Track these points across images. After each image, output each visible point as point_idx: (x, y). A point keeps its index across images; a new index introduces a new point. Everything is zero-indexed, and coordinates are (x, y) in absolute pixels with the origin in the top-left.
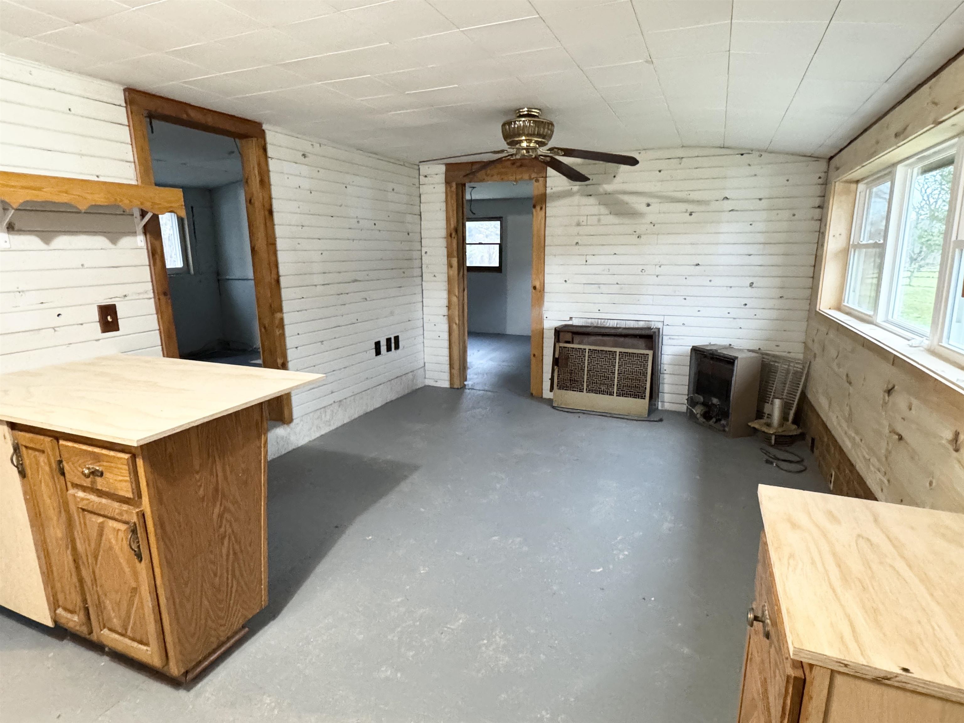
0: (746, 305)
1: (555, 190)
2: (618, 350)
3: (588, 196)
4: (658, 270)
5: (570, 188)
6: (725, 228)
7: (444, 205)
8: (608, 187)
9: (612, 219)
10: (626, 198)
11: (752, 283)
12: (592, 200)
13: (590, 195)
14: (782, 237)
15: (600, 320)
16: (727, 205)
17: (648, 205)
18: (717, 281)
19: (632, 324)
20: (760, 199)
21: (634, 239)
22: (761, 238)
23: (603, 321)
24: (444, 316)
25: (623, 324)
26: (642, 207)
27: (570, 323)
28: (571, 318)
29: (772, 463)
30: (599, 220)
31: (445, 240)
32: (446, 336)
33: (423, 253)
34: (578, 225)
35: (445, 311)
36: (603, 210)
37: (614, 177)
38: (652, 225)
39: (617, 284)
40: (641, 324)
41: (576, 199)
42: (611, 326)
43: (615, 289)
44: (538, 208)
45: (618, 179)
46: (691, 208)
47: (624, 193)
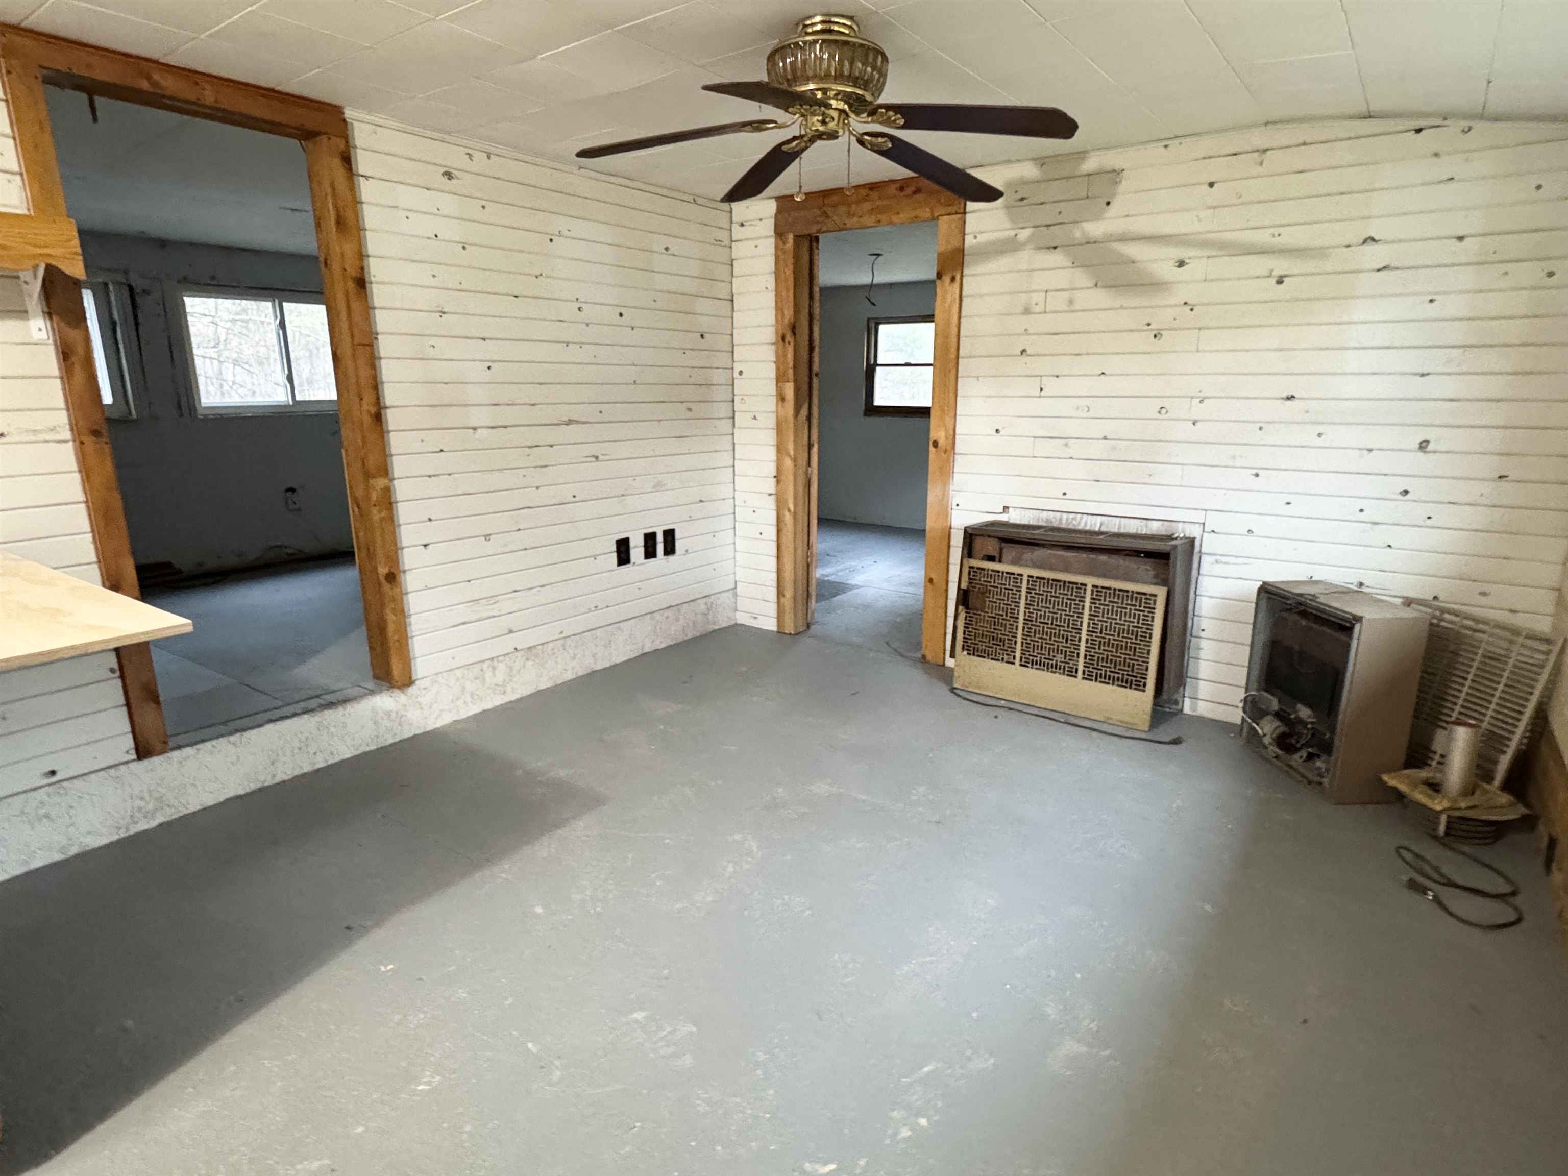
0: (1406, 492)
1: (982, 238)
2: (1090, 581)
3: (1049, 248)
4: (1197, 410)
5: (1013, 233)
6: (1361, 311)
7: (772, 278)
8: (1095, 229)
9: (1101, 297)
10: (1132, 250)
11: (1428, 442)
12: (1057, 258)
13: (1055, 248)
14: (1512, 330)
15: (1065, 515)
16: (1374, 255)
17: (1181, 264)
18: (1334, 435)
19: (1132, 527)
20: (1460, 239)
21: (1145, 340)
22: (1456, 333)
23: (1071, 516)
24: (770, 495)
25: (1113, 526)
26: (1165, 270)
27: (1004, 518)
28: (1006, 509)
29: (1423, 890)
30: (1071, 302)
31: (773, 347)
32: (772, 533)
33: (736, 375)
34: (1027, 311)
35: (770, 486)
36: (1081, 278)
37: (1108, 203)
38: (1188, 308)
39: (1105, 438)
40: (1154, 528)
41: (1025, 258)
42: (1088, 528)
43: (1098, 449)
44: (947, 279)
45: (1113, 210)
46: (1281, 266)
47: (1124, 238)
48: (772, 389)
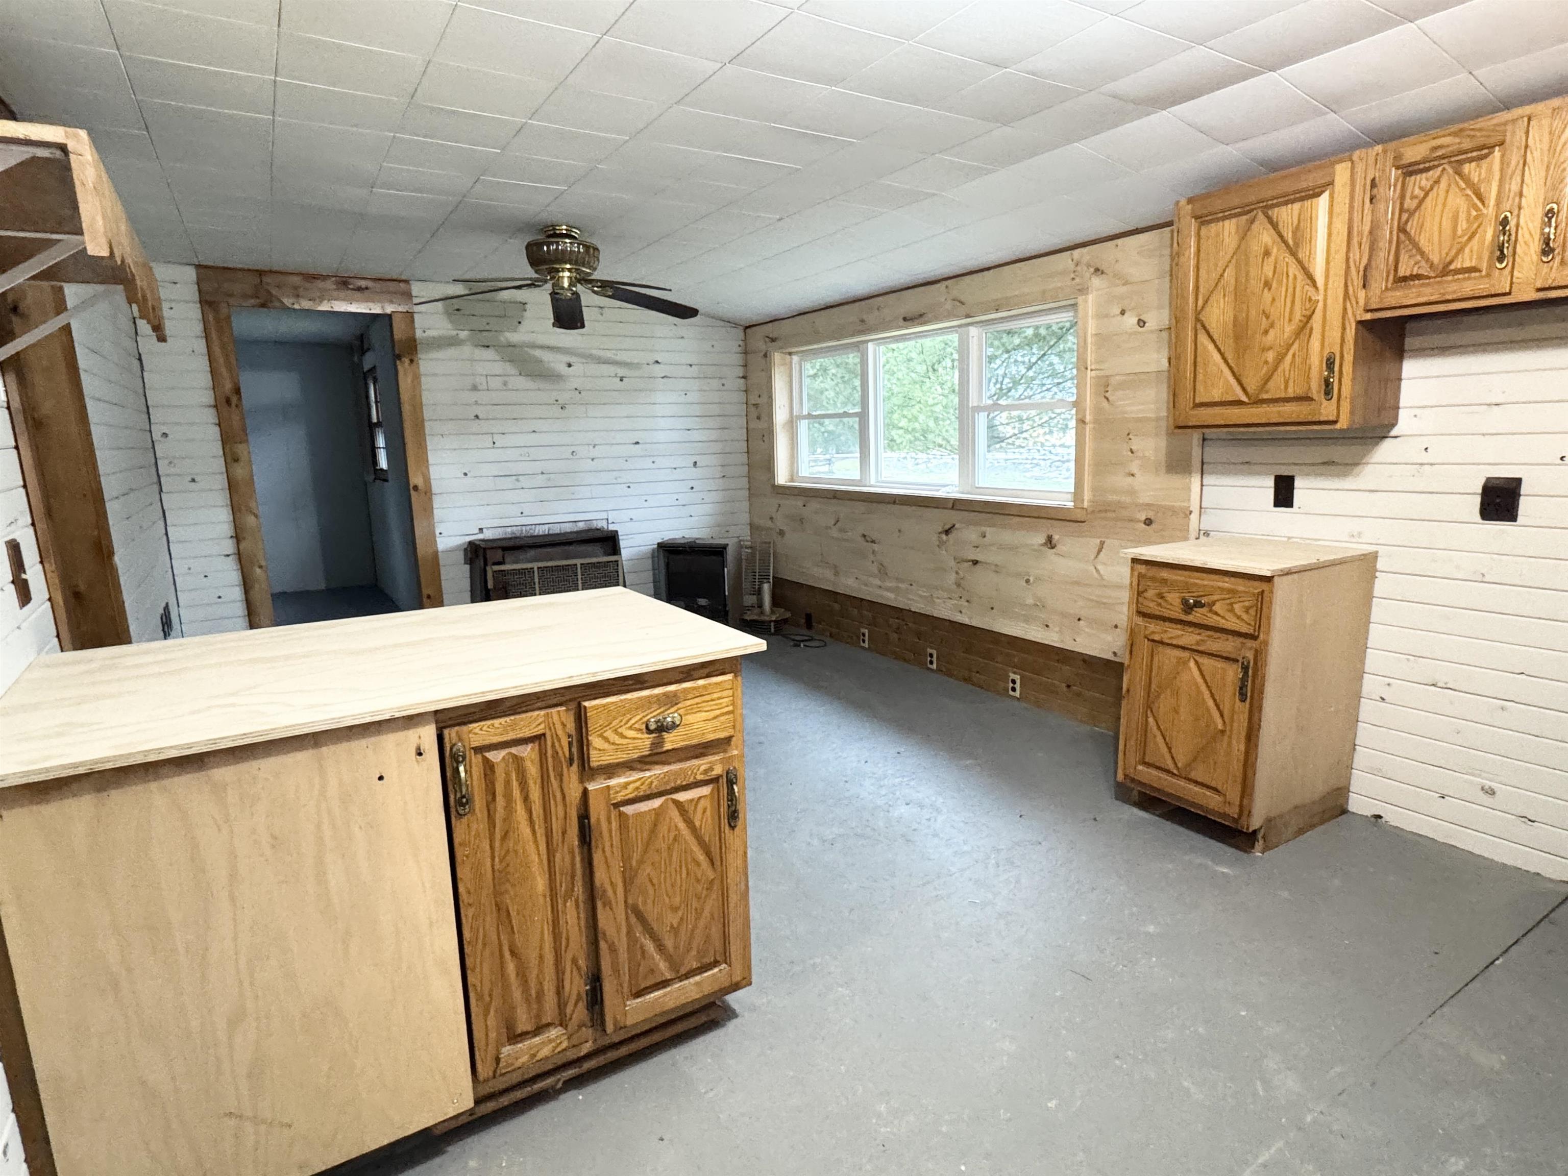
0: (692, 488)
1: (430, 333)
2: (578, 562)
3: (484, 346)
4: (595, 452)
5: (454, 333)
6: (659, 397)
7: (201, 346)
8: (514, 337)
9: (521, 382)
10: (538, 353)
11: (695, 463)
12: (490, 354)
13: (488, 347)
14: (715, 409)
15: (524, 528)
16: (658, 370)
17: (570, 365)
18: (662, 462)
19: (568, 528)
20: (691, 365)
21: (556, 410)
22: (697, 410)
23: (528, 528)
24: (228, 556)
25: (556, 529)
26: (562, 369)
27: (481, 536)
28: (481, 530)
29: (799, 646)
30: (505, 384)
31: (213, 411)
32: (237, 593)
33: (157, 436)
34: (475, 388)
35: (229, 546)
36: (509, 368)
37: (520, 323)
38: (577, 392)
39: (542, 473)
40: (581, 526)
41: (467, 350)
42: (541, 533)
43: (540, 480)
44: (406, 361)
45: (522, 328)
46: (621, 372)
47: (534, 346)
48: (217, 448)
